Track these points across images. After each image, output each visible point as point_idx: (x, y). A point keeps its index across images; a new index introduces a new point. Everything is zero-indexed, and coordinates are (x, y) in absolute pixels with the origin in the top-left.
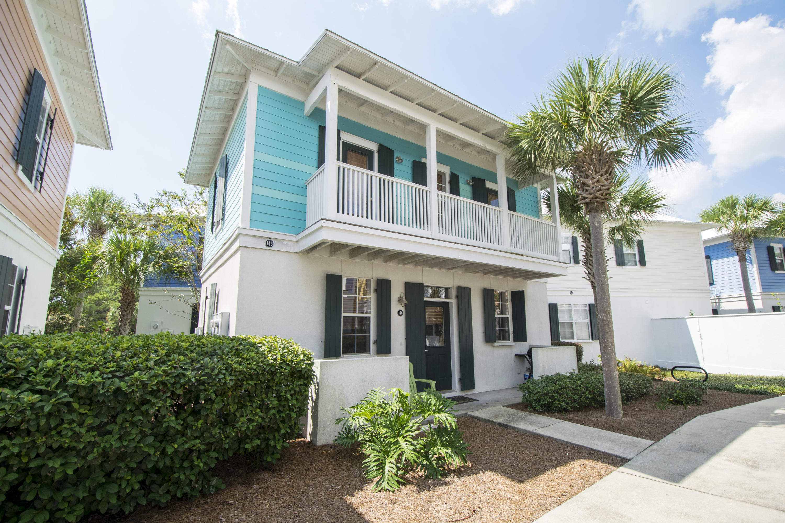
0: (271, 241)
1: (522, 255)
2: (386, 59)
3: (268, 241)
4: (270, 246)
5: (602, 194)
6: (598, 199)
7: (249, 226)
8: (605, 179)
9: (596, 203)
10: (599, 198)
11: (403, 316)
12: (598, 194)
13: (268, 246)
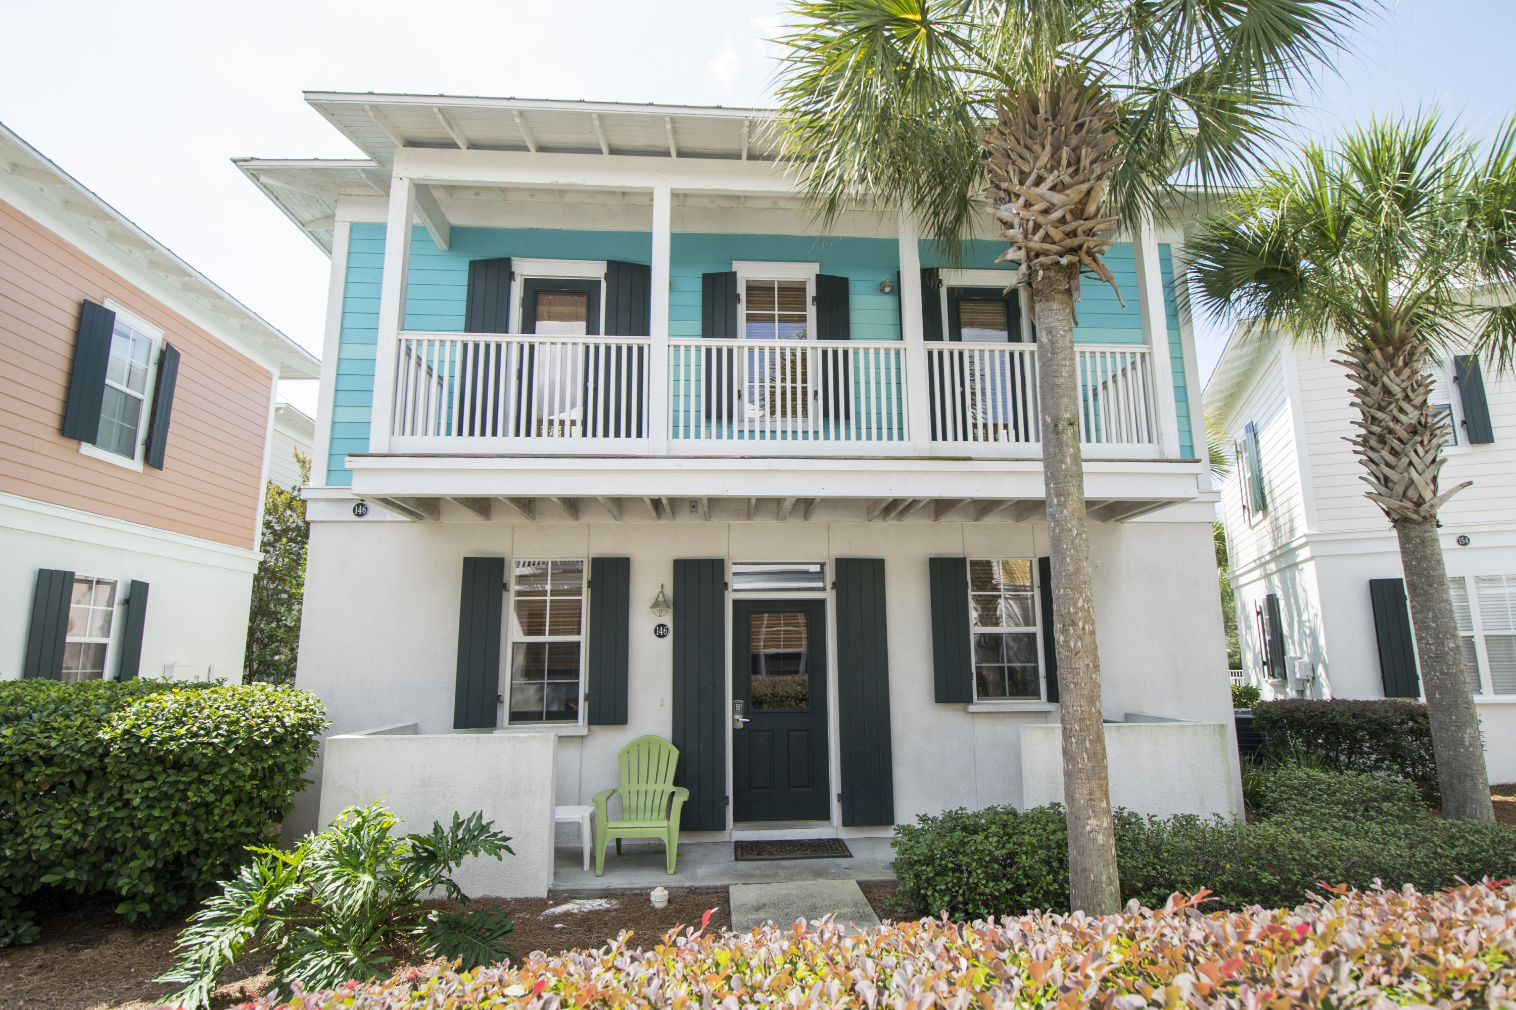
0: (363, 505)
1: (969, 459)
2: (441, 96)
3: (358, 505)
4: (362, 515)
5: (1047, 238)
6: (1042, 259)
7: (324, 482)
8: (1053, 188)
9: (1041, 272)
10: (1046, 253)
11: (669, 639)
12: (1036, 242)
13: (358, 515)
